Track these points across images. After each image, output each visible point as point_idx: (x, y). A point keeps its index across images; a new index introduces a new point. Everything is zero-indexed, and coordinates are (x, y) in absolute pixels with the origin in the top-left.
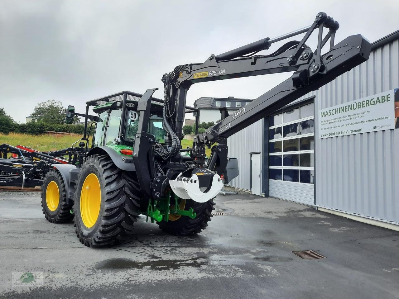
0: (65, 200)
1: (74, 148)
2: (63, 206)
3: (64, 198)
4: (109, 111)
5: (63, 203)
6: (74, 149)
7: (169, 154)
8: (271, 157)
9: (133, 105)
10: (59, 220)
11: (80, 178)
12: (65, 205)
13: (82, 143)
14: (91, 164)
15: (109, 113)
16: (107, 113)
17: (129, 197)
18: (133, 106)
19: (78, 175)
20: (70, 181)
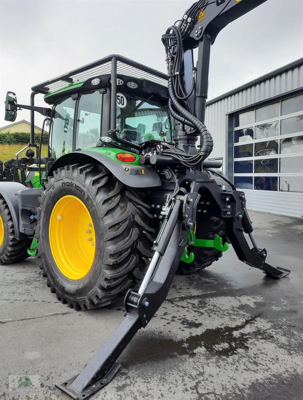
0: (13, 233)
1: (19, 158)
2: (11, 241)
3: (11, 230)
4: (76, 96)
5: (11, 237)
6: (20, 161)
7: (201, 156)
8: (236, 163)
9: (121, 82)
10: (7, 260)
11: (45, 203)
12: (14, 240)
13: (30, 152)
14: (66, 180)
15: (78, 99)
16: (74, 100)
17: (141, 229)
18: (121, 84)
19: (40, 199)
20: (20, 208)
